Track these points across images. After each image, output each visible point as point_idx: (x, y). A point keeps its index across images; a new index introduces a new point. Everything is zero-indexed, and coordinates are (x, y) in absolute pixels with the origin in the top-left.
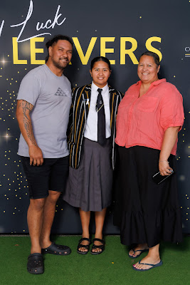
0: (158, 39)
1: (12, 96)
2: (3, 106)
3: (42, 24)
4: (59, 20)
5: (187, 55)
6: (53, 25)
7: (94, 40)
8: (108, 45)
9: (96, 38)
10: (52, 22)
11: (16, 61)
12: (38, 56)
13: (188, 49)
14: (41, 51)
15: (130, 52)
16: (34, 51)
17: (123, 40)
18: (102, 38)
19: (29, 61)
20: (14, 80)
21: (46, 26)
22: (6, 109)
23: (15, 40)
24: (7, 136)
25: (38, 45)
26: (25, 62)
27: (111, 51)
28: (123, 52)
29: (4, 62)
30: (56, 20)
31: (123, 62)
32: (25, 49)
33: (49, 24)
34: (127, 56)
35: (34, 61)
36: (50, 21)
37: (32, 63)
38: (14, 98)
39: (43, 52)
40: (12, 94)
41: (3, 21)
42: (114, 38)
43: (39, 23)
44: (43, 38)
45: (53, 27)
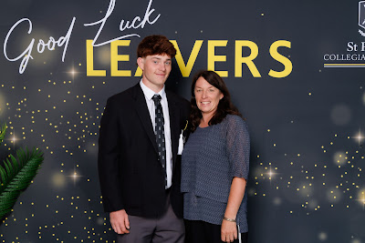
0: (287, 44)
1: (83, 120)
2: (70, 134)
3: (128, 22)
4: (151, 18)
5: (326, 65)
6: (143, 23)
7: (198, 44)
8: (218, 51)
9: (202, 42)
10: (142, 20)
11: (91, 72)
12: (122, 66)
13: (327, 57)
14: (126, 58)
15: (249, 61)
16: (115, 58)
17: (239, 44)
18: (209, 41)
19: (109, 72)
20: (88, 97)
21: (133, 25)
22: (74, 138)
23: (90, 44)
24: (75, 176)
25: (121, 50)
26: (102, 73)
27: (223, 58)
28: (239, 60)
29: (73, 72)
30: (146, 18)
31: (238, 73)
32: (103, 56)
33: (136, 24)
34: (244, 65)
35: (115, 72)
36: (138, 18)
37: (112, 75)
38: (86, 123)
39: (128, 60)
40: (84, 117)
41: (74, 19)
42: (226, 42)
43: (123, 21)
44: (130, 41)
45: (142, 27)
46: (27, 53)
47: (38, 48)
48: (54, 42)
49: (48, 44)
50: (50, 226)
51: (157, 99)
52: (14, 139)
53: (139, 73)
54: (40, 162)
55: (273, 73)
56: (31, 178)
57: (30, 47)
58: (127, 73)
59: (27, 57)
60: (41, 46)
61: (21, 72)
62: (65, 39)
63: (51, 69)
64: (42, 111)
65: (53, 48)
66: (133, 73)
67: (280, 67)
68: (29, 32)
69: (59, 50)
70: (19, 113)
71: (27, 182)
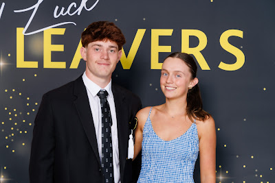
0: (239, 33)
1: (12, 116)
3: (63, 9)
4: (88, 5)
6: (80, 9)
7: (140, 33)
8: (163, 41)
9: (144, 30)
10: (78, 7)
11: (21, 63)
12: (56, 56)
14: (60, 48)
15: (196, 52)
16: (48, 48)
17: (186, 34)
19: (41, 61)
20: (17, 91)
21: (68, 12)
23: (21, 32)
24: (2, 179)
25: (56, 40)
26: (34, 65)
27: (168, 49)
28: (186, 48)
29: (1, 64)
30: (83, 4)
32: (35, 46)
33: (73, 9)
35: (48, 64)
36: (74, 4)
37: (45, 67)
38: (15, 119)
39: (62, 50)
40: (13, 113)
41: (4, 4)
42: (172, 31)
43: (57, 7)
44: (65, 29)
45: (79, 14)
51: (103, 95)
53: (75, 64)
55: (223, 66)
58: (62, 65)
66: (68, 64)
67: (231, 59)
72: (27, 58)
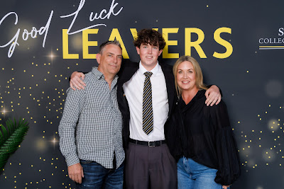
0: (228, 30)
1: (61, 95)
2: (50, 107)
3: (96, 14)
4: (116, 10)
5: (262, 48)
6: (109, 15)
10: (108, 12)
11: (66, 55)
12: (92, 50)
13: (262, 41)
14: (95, 44)
15: (196, 45)
16: (86, 44)
19: (81, 55)
20: (64, 76)
21: (100, 16)
22: (54, 110)
23: (66, 32)
24: (55, 141)
25: (91, 37)
26: (76, 56)
27: (175, 43)
28: (188, 44)
29: (52, 56)
30: (111, 10)
32: (76, 42)
33: (104, 15)
34: (193, 49)
35: (86, 55)
36: (104, 10)
37: (84, 58)
38: (63, 97)
39: (97, 45)
40: (61, 93)
41: (52, 12)
42: (178, 29)
43: (92, 13)
44: (98, 30)
45: (108, 18)
46: (14, 41)
47: (23, 36)
48: (36, 31)
49: (31, 33)
50: (34, 183)
52: (4, 112)
54: (26, 130)
55: (216, 55)
56: (19, 143)
57: (17, 36)
59: (14, 44)
60: (26, 34)
61: (9, 56)
62: (45, 28)
63: (34, 53)
64: (27, 88)
65: (35, 36)
67: (223, 50)
68: (16, 23)
69: (40, 37)
70: (8, 90)
71: (15, 147)
72: (70, 52)
